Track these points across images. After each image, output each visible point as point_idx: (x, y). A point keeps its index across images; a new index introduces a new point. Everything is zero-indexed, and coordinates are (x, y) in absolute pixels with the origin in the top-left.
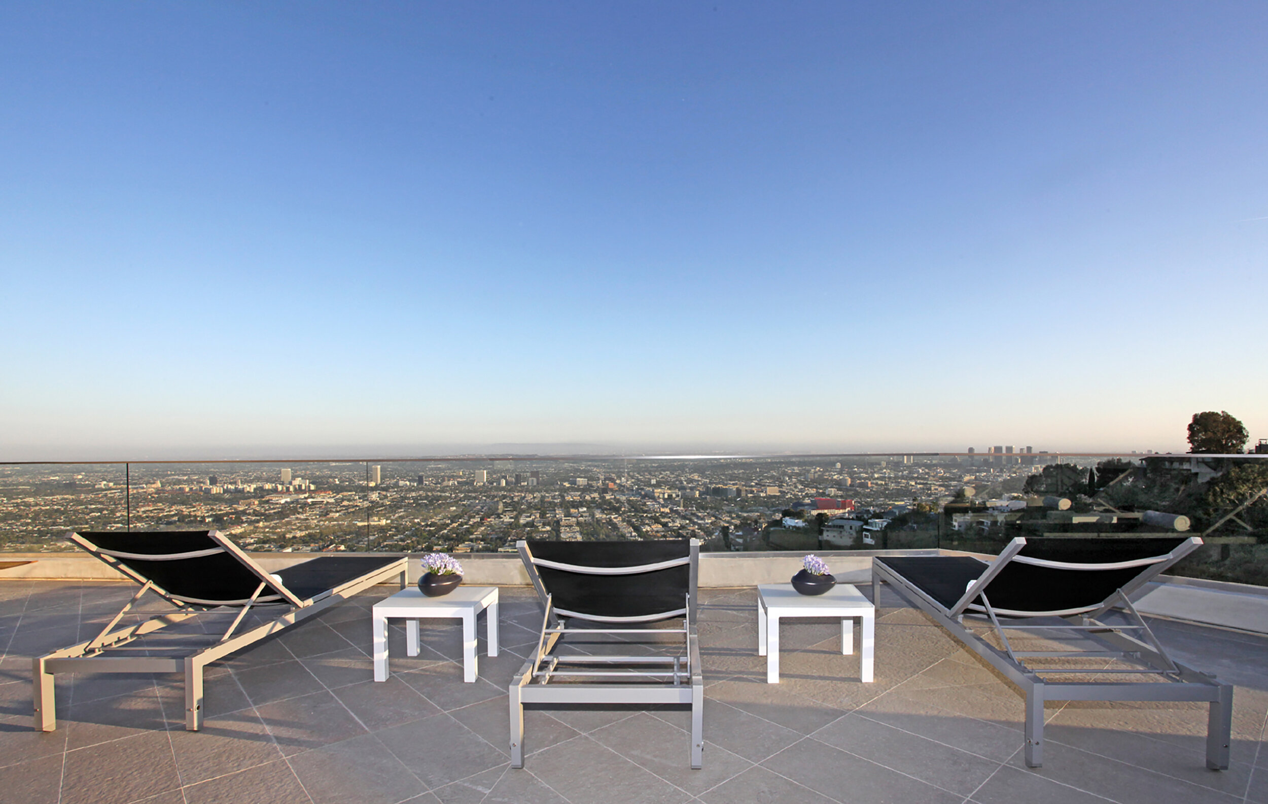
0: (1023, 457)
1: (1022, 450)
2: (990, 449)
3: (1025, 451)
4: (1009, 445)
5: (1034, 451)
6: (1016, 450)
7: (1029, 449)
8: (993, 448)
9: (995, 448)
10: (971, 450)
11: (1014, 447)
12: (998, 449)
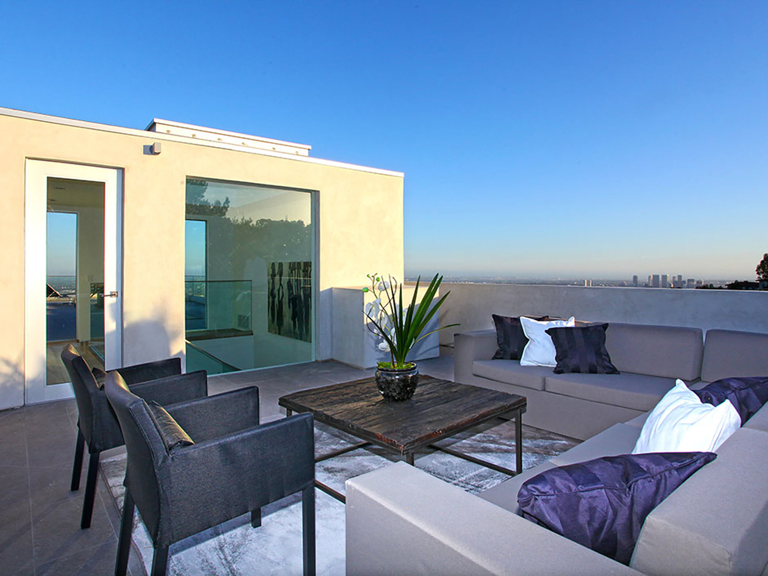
0: (674, 282)
1: (674, 277)
2: (650, 277)
3: (677, 279)
4: (664, 274)
5: (683, 279)
6: (669, 279)
7: (680, 277)
8: (652, 276)
9: (654, 276)
10: (635, 278)
11: (668, 275)
12: (656, 277)
